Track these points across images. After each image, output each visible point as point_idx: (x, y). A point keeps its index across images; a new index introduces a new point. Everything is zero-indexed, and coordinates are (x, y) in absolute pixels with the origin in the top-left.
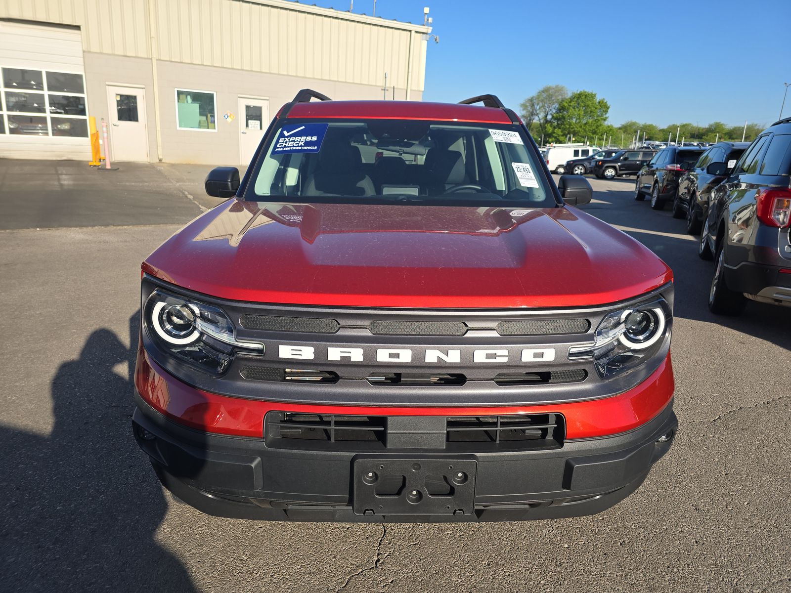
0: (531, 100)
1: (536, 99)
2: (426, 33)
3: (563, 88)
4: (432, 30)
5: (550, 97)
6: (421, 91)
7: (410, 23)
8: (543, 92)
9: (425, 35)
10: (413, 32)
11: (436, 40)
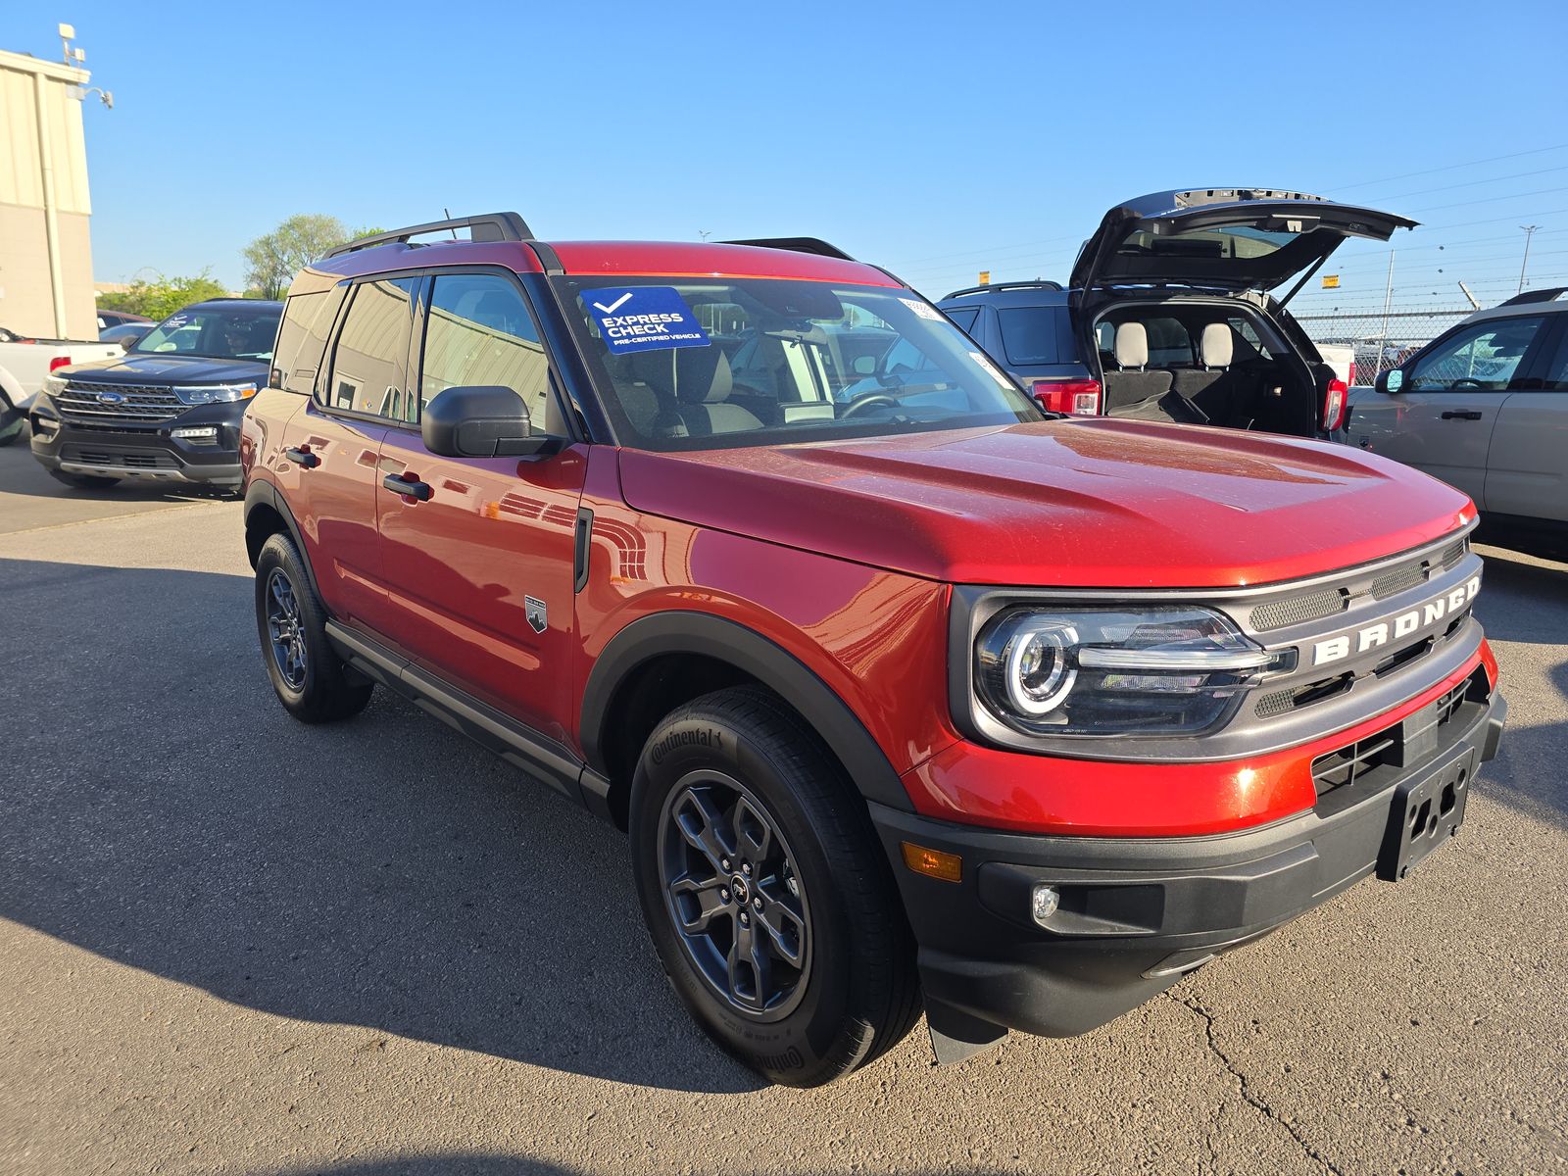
0: (267, 243)
1: (277, 241)
2: (76, 84)
3: (331, 221)
4: (91, 77)
5: (308, 238)
6: (83, 215)
7: (30, 55)
8: (291, 226)
9: (71, 88)
10: (41, 78)
11: (105, 100)
